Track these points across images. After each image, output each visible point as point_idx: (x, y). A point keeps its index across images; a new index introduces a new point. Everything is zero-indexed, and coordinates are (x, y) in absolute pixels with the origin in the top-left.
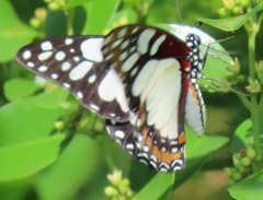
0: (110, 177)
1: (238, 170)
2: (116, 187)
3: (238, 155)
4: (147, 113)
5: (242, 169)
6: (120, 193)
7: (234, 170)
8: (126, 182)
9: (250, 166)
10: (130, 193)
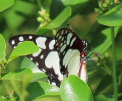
0: (40, 12)
1: (101, 9)
2: (43, 18)
3: (101, 2)
4: (68, 73)
5: (103, 9)
6: (45, 20)
7: (99, 9)
8: (48, 15)
9: (107, 7)
10: (49, 20)
